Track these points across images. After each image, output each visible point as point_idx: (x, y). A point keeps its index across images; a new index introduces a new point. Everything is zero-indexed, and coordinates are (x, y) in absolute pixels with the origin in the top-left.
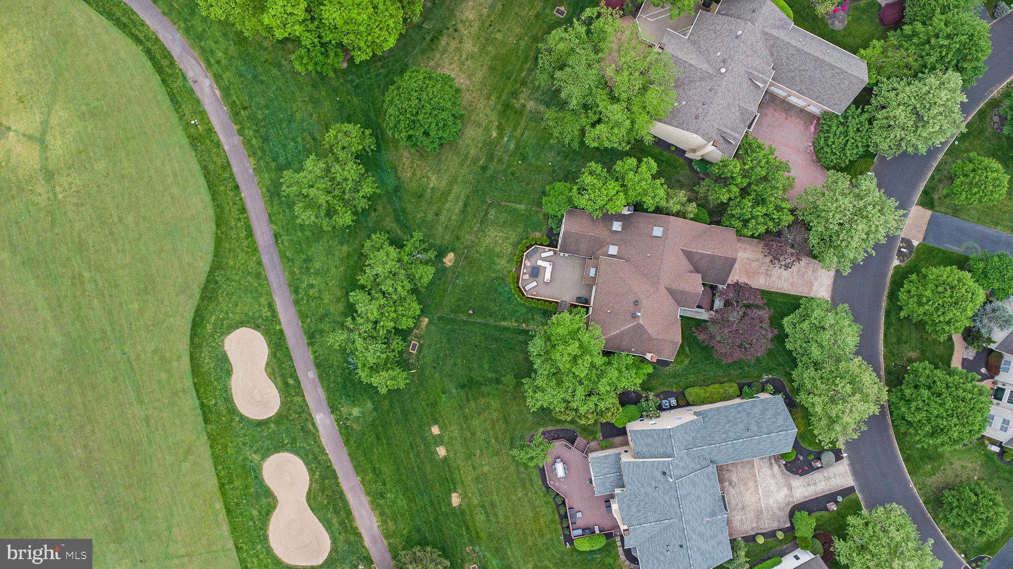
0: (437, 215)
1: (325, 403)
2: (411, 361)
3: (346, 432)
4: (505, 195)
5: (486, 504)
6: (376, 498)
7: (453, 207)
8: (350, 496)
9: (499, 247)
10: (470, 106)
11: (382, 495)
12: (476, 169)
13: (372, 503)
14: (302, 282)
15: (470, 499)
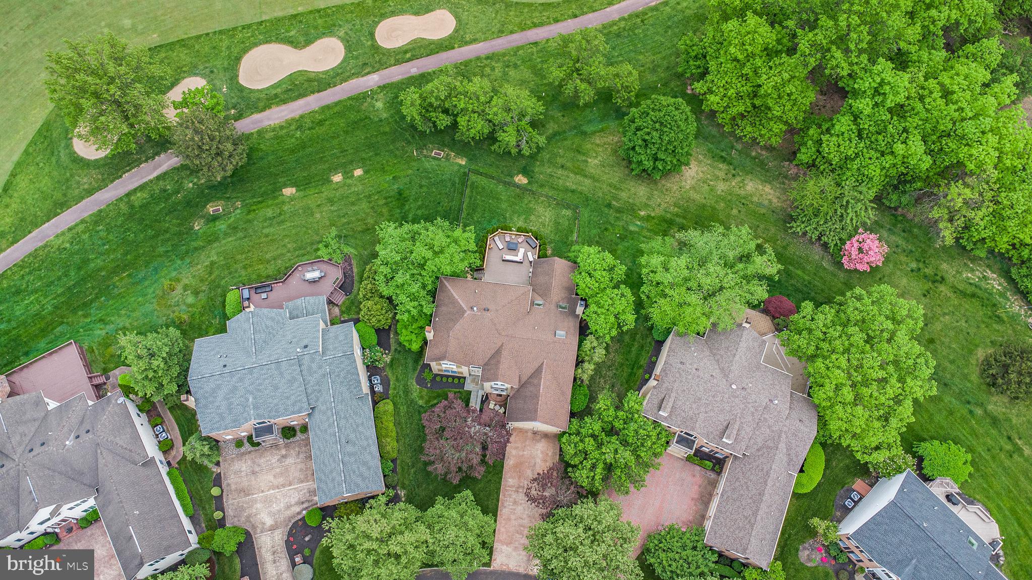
0: (562, 167)
1: (388, 81)
2: (425, 151)
3: (362, 97)
4: (585, 223)
5: (282, 217)
6: (299, 123)
7: (571, 181)
8: (301, 102)
9: (535, 219)
10: (667, 190)
11: (299, 128)
12: (608, 197)
13: (293, 119)
14: (496, 62)
15: (289, 202)
